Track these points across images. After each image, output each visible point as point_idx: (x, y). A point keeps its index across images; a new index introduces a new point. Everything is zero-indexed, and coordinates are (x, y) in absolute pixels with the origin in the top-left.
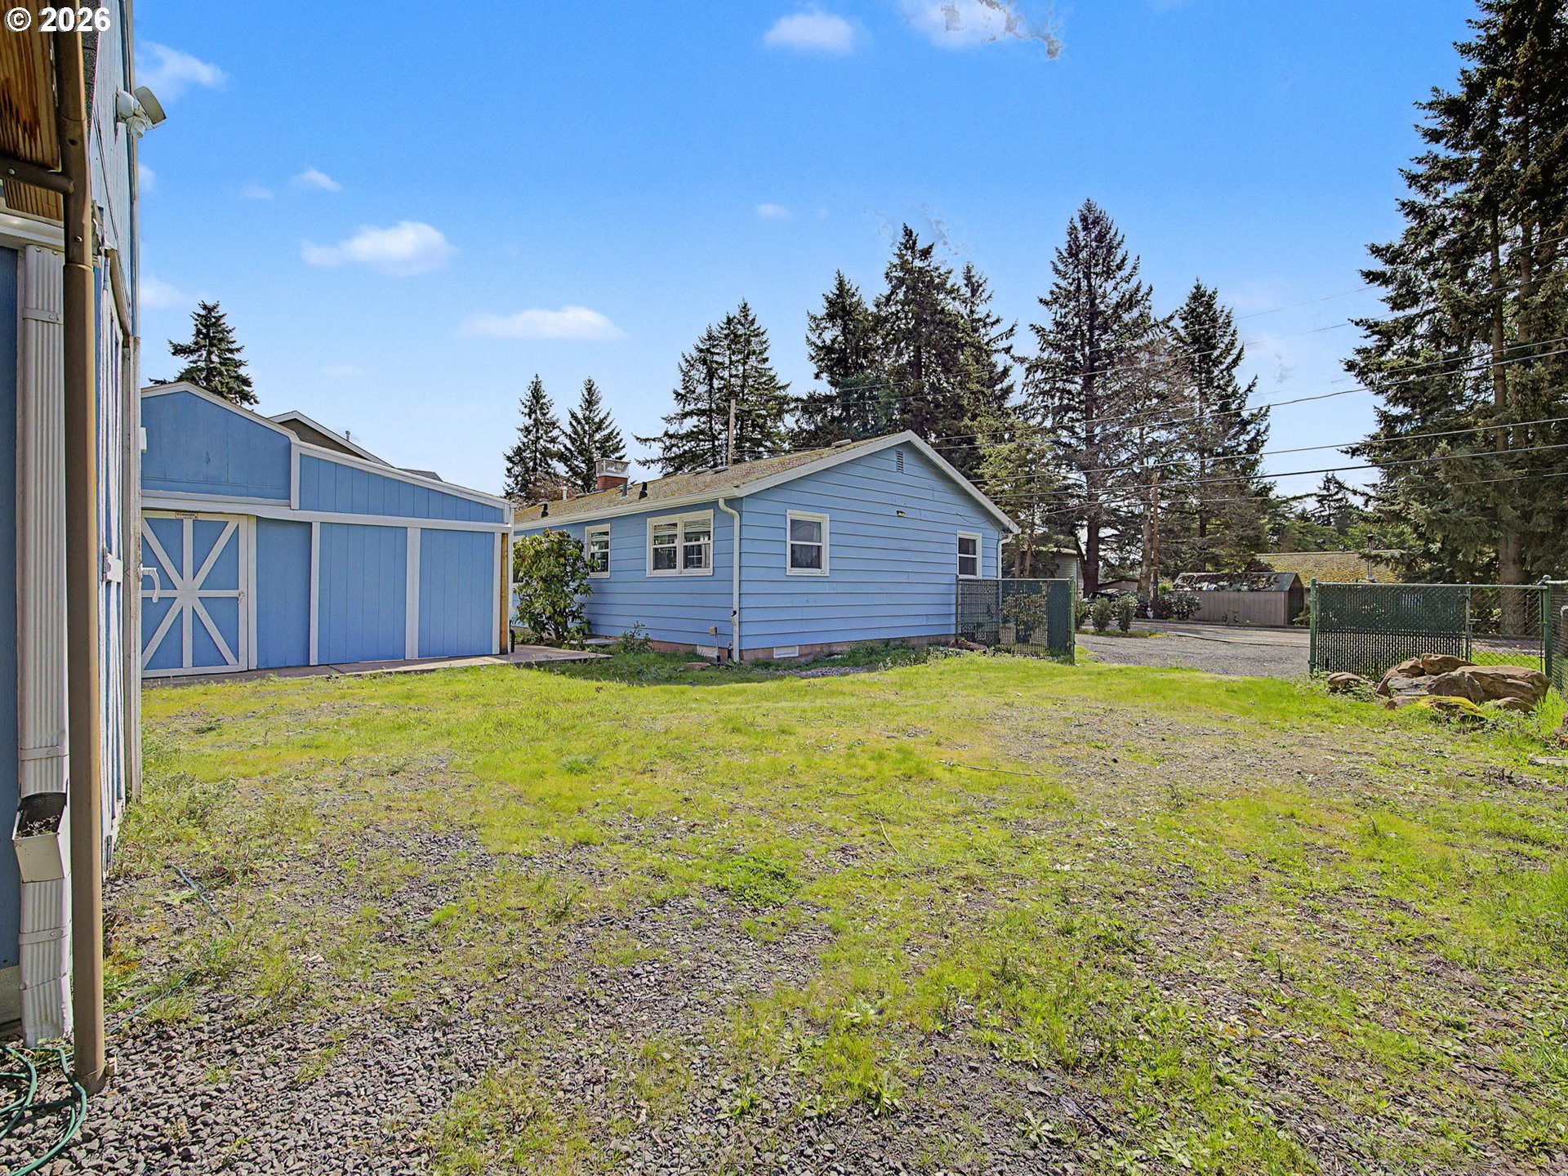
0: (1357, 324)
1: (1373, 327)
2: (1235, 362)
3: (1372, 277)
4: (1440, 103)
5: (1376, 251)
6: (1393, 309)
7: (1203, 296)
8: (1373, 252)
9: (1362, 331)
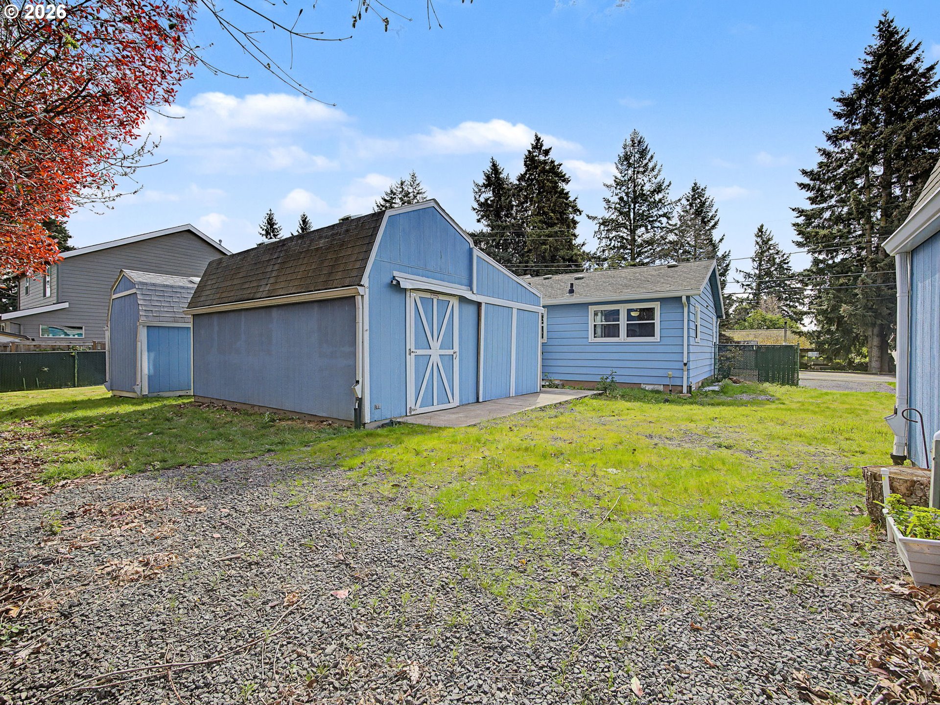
0: (793, 210)
1: (801, 212)
2: (714, 227)
3: (803, 186)
4: (844, 99)
5: (804, 172)
6: (812, 204)
7: (698, 189)
8: (803, 174)
9: (795, 214)
